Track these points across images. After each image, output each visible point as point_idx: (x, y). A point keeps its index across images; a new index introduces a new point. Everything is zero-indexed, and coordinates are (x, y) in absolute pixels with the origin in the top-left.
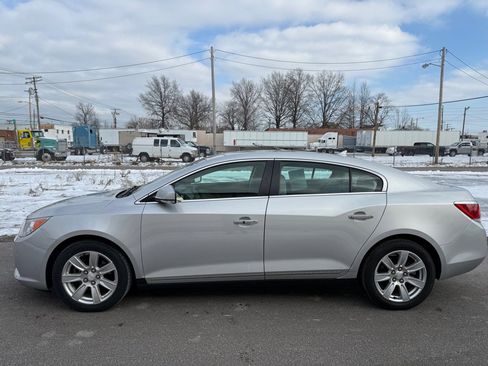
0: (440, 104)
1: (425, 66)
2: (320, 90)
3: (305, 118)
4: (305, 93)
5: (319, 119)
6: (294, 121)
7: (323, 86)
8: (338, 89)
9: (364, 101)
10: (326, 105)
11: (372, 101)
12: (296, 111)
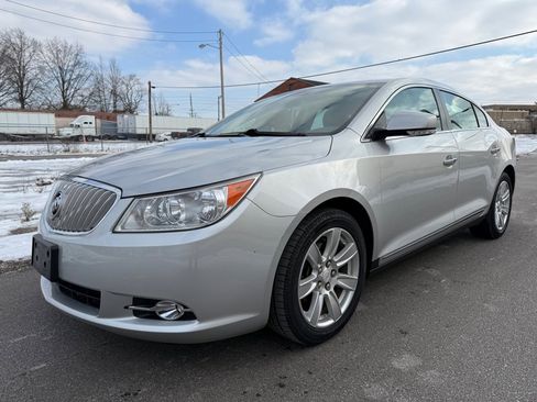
0: (222, 87)
1: (201, 46)
2: (53, 62)
3: (36, 98)
4: (33, 64)
5: (57, 99)
6: (22, 100)
7: (57, 58)
8: (77, 64)
9: (115, 81)
10: (64, 83)
11: (123, 83)
12: (22, 87)
